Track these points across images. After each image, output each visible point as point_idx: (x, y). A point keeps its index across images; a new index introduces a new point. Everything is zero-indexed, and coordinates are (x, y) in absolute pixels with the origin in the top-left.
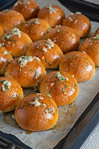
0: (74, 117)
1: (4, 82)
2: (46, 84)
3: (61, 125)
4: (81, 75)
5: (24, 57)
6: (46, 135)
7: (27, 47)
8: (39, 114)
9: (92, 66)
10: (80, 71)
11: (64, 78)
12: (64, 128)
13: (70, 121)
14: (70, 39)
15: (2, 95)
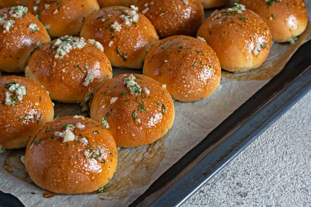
0: (154, 172)
1: (11, 87)
2: (102, 99)
3: (118, 186)
4: (185, 86)
5: (68, 38)
6: (83, 203)
7: (84, 18)
8: (69, 159)
9: (212, 69)
10: (183, 77)
11: (141, 89)
12: (125, 192)
13: (142, 179)
14: (178, 9)
15: (4, 114)
